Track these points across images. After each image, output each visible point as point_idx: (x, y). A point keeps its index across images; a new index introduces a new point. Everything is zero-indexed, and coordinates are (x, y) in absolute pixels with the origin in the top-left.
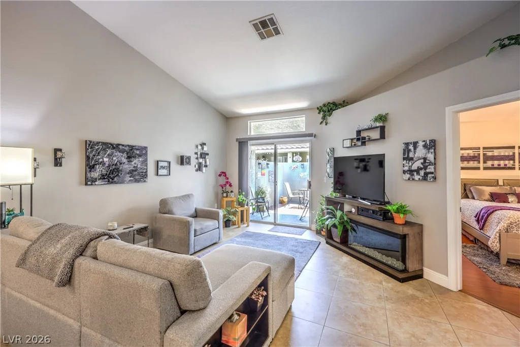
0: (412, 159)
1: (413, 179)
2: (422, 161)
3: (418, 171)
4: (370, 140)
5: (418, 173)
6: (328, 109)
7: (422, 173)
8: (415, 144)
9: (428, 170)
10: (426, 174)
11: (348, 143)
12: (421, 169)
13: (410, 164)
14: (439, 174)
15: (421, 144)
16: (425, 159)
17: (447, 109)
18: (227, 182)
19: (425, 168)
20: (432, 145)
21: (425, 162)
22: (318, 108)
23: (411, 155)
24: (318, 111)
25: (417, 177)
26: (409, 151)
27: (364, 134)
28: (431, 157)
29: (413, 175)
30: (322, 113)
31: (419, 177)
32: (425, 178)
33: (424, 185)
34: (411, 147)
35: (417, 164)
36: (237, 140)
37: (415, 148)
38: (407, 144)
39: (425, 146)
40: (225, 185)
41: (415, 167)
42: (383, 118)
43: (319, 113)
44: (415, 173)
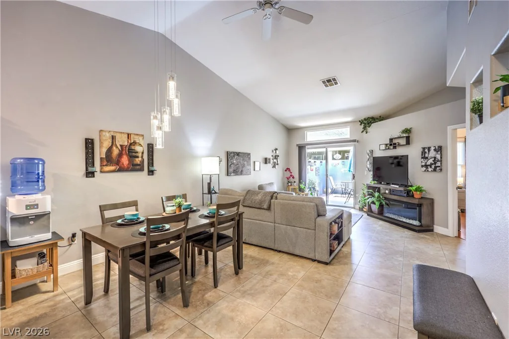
0: (427, 158)
1: (428, 171)
2: (433, 159)
3: (430, 166)
4: (399, 145)
5: (431, 167)
6: (368, 122)
7: (433, 166)
8: (429, 149)
9: (437, 165)
10: (436, 167)
11: (383, 147)
12: (433, 164)
13: (426, 161)
14: (443, 168)
15: (433, 148)
16: (435, 158)
17: (448, 127)
18: (291, 175)
19: (435, 163)
20: (439, 149)
21: (435, 160)
22: (360, 121)
23: (426, 155)
24: (360, 123)
25: (430, 169)
26: (425, 153)
27: (395, 141)
28: (438, 157)
29: (428, 168)
30: (363, 125)
31: (431, 169)
32: (435, 170)
33: (434, 174)
34: (426, 150)
35: (431, 161)
36: (297, 145)
37: (429, 151)
38: (424, 149)
39: (435, 150)
40: (290, 177)
41: (428, 163)
42: (408, 131)
43: (361, 125)
44: (429, 167)
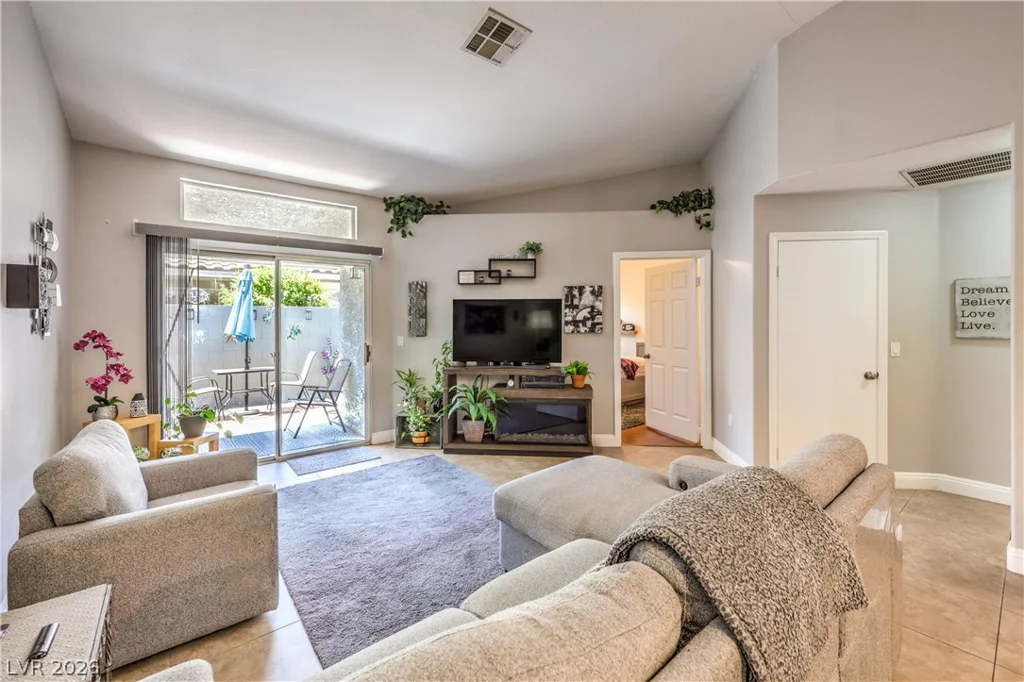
0: (577, 307)
1: (578, 332)
2: (589, 310)
3: (584, 322)
4: (512, 276)
5: (585, 325)
7: (589, 323)
8: (581, 289)
9: (596, 321)
10: (594, 325)
11: (470, 278)
12: (588, 319)
13: (575, 313)
14: (606, 326)
15: (588, 289)
16: (593, 307)
17: (614, 253)
19: (593, 318)
20: (598, 293)
21: (592, 311)
23: (576, 302)
25: (582, 329)
26: (574, 296)
28: (599, 305)
29: (578, 326)
31: (585, 329)
32: (592, 330)
33: (592, 338)
34: (576, 292)
35: (585, 313)
36: (140, 227)
37: (581, 294)
38: (571, 288)
39: (593, 292)
41: (580, 317)
42: (535, 248)
44: (581, 325)
